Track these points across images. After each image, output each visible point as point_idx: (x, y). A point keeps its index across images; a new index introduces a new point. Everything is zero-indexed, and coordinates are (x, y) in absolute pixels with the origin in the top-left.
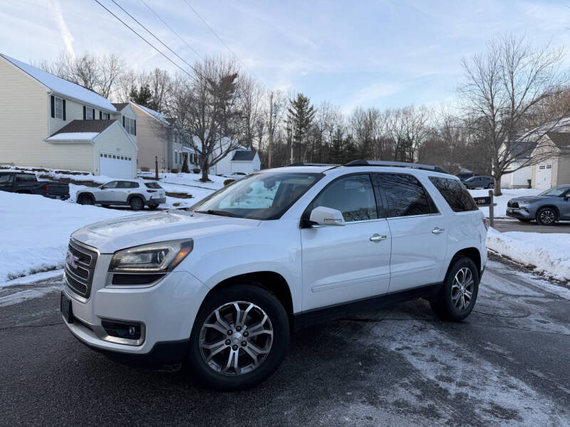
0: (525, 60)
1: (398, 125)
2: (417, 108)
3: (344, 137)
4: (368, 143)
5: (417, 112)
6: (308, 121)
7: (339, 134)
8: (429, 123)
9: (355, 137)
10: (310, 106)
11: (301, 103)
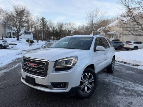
0: (100, 13)
1: (68, 27)
2: (72, 23)
3: (55, 29)
4: (61, 31)
5: (72, 24)
6: (45, 24)
7: (54, 28)
8: (75, 27)
9: (58, 29)
10: (46, 20)
11: (43, 19)
